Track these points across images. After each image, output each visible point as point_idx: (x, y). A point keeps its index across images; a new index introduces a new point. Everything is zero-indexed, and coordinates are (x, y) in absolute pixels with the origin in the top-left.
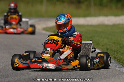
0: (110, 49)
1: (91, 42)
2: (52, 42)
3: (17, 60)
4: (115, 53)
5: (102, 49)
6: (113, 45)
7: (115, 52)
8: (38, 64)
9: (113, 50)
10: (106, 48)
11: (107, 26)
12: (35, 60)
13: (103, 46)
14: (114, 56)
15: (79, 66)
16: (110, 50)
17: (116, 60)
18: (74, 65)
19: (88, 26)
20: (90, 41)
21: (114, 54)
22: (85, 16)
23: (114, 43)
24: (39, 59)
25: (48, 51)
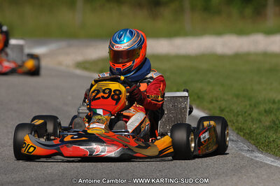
0: (227, 110)
1: (186, 94)
2: (106, 96)
3: (28, 139)
4: (240, 119)
5: (210, 110)
6: (235, 100)
7: (239, 115)
8: (81, 147)
9: (236, 111)
10: (220, 108)
11: (221, 57)
12: (72, 138)
13: (212, 102)
14: (236, 124)
15: (172, 150)
16: (228, 112)
17: (242, 133)
18: (161, 148)
19: (178, 57)
20: (184, 91)
21: (237, 121)
22: (171, 35)
23: (237, 96)
24: (80, 136)
25: (99, 117)
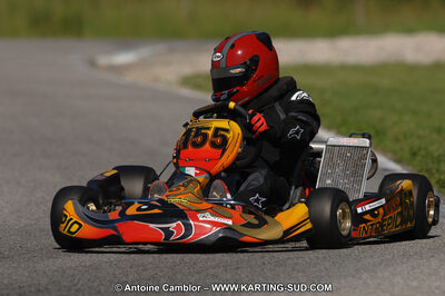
6: (435, 137)
10: (410, 149)
11: (413, 69)
13: (397, 140)
14: (437, 176)
16: (422, 157)
19: (344, 68)
22: (333, 33)
23: (439, 131)
